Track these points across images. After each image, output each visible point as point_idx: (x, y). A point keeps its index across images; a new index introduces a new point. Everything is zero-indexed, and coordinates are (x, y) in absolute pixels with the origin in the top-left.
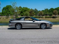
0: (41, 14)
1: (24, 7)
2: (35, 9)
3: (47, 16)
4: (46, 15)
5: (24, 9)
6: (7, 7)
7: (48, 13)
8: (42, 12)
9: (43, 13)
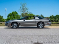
2: (41, 15)
3: (53, 22)
7: (54, 19)
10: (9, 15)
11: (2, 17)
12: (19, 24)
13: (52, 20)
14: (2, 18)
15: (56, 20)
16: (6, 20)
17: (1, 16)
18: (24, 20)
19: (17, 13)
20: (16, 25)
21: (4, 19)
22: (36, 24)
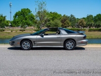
0: (81, 24)
1: (51, 12)
2: (72, 16)
3: (92, 28)
4: (90, 26)
5: (52, 15)
6: (22, 11)
7: (93, 23)
8: (84, 20)
9: (85, 23)
10: (16, 15)
11: (5, 17)
13: (91, 23)
14: (4, 20)
15: (98, 23)
16: (11, 23)
17: (2, 16)
18: (43, 36)
19: (30, 12)
21: (7, 22)
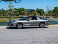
12: (23, 25)
20: (20, 26)
22: (39, 24)
